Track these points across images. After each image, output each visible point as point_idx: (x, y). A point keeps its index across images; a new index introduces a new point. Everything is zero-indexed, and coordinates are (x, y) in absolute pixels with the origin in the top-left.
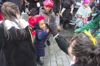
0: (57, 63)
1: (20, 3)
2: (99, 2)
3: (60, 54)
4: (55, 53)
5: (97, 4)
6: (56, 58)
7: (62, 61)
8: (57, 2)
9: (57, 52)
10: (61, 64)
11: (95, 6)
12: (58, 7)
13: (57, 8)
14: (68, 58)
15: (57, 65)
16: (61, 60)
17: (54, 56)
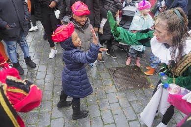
0: (102, 120)
1: (25, 12)
2: (165, 4)
3: (107, 102)
4: (98, 101)
5: (161, 8)
6: (100, 111)
7: (112, 115)
8: (94, 9)
9: (101, 99)
10: (111, 121)
11: (159, 11)
12: (96, 16)
13: (94, 19)
14: (122, 108)
15: (104, 123)
16: (110, 113)
17: (97, 106)
